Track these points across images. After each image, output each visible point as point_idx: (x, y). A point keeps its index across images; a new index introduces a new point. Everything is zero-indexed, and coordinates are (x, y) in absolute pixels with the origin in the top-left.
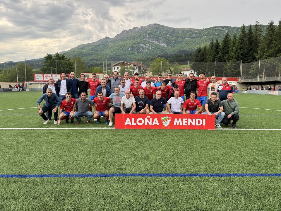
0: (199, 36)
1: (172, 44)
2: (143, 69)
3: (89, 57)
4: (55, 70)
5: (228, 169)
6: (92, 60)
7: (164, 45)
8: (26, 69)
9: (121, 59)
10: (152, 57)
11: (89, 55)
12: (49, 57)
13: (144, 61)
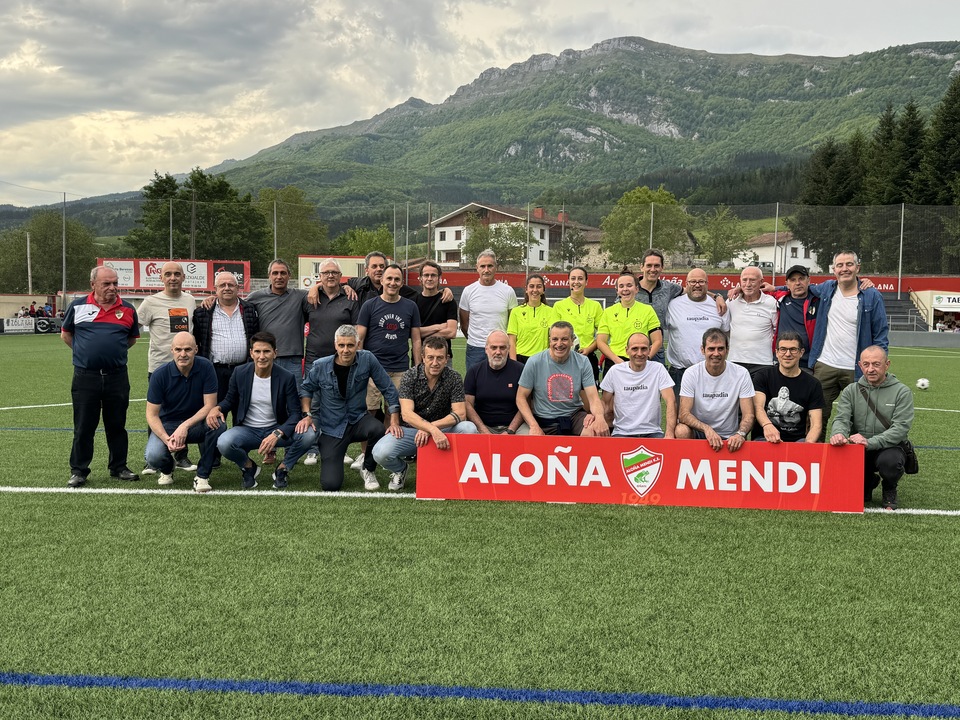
0: (828, 89)
1: (704, 127)
2: (571, 237)
3: (337, 187)
4: (186, 241)
5: (886, 682)
6: (347, 200)
7: (667, 130)
8: (67, 240)
9: (475, 193)
10: (613, 183)
11: (338, 177)
12: (163, 188)
13: (578, 202)
